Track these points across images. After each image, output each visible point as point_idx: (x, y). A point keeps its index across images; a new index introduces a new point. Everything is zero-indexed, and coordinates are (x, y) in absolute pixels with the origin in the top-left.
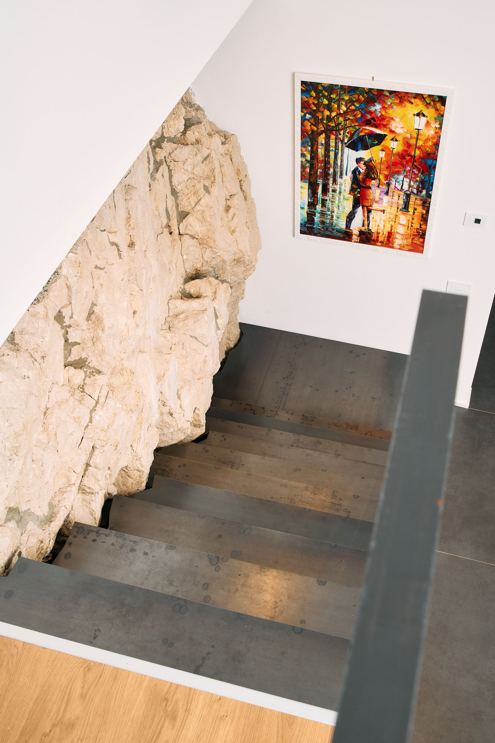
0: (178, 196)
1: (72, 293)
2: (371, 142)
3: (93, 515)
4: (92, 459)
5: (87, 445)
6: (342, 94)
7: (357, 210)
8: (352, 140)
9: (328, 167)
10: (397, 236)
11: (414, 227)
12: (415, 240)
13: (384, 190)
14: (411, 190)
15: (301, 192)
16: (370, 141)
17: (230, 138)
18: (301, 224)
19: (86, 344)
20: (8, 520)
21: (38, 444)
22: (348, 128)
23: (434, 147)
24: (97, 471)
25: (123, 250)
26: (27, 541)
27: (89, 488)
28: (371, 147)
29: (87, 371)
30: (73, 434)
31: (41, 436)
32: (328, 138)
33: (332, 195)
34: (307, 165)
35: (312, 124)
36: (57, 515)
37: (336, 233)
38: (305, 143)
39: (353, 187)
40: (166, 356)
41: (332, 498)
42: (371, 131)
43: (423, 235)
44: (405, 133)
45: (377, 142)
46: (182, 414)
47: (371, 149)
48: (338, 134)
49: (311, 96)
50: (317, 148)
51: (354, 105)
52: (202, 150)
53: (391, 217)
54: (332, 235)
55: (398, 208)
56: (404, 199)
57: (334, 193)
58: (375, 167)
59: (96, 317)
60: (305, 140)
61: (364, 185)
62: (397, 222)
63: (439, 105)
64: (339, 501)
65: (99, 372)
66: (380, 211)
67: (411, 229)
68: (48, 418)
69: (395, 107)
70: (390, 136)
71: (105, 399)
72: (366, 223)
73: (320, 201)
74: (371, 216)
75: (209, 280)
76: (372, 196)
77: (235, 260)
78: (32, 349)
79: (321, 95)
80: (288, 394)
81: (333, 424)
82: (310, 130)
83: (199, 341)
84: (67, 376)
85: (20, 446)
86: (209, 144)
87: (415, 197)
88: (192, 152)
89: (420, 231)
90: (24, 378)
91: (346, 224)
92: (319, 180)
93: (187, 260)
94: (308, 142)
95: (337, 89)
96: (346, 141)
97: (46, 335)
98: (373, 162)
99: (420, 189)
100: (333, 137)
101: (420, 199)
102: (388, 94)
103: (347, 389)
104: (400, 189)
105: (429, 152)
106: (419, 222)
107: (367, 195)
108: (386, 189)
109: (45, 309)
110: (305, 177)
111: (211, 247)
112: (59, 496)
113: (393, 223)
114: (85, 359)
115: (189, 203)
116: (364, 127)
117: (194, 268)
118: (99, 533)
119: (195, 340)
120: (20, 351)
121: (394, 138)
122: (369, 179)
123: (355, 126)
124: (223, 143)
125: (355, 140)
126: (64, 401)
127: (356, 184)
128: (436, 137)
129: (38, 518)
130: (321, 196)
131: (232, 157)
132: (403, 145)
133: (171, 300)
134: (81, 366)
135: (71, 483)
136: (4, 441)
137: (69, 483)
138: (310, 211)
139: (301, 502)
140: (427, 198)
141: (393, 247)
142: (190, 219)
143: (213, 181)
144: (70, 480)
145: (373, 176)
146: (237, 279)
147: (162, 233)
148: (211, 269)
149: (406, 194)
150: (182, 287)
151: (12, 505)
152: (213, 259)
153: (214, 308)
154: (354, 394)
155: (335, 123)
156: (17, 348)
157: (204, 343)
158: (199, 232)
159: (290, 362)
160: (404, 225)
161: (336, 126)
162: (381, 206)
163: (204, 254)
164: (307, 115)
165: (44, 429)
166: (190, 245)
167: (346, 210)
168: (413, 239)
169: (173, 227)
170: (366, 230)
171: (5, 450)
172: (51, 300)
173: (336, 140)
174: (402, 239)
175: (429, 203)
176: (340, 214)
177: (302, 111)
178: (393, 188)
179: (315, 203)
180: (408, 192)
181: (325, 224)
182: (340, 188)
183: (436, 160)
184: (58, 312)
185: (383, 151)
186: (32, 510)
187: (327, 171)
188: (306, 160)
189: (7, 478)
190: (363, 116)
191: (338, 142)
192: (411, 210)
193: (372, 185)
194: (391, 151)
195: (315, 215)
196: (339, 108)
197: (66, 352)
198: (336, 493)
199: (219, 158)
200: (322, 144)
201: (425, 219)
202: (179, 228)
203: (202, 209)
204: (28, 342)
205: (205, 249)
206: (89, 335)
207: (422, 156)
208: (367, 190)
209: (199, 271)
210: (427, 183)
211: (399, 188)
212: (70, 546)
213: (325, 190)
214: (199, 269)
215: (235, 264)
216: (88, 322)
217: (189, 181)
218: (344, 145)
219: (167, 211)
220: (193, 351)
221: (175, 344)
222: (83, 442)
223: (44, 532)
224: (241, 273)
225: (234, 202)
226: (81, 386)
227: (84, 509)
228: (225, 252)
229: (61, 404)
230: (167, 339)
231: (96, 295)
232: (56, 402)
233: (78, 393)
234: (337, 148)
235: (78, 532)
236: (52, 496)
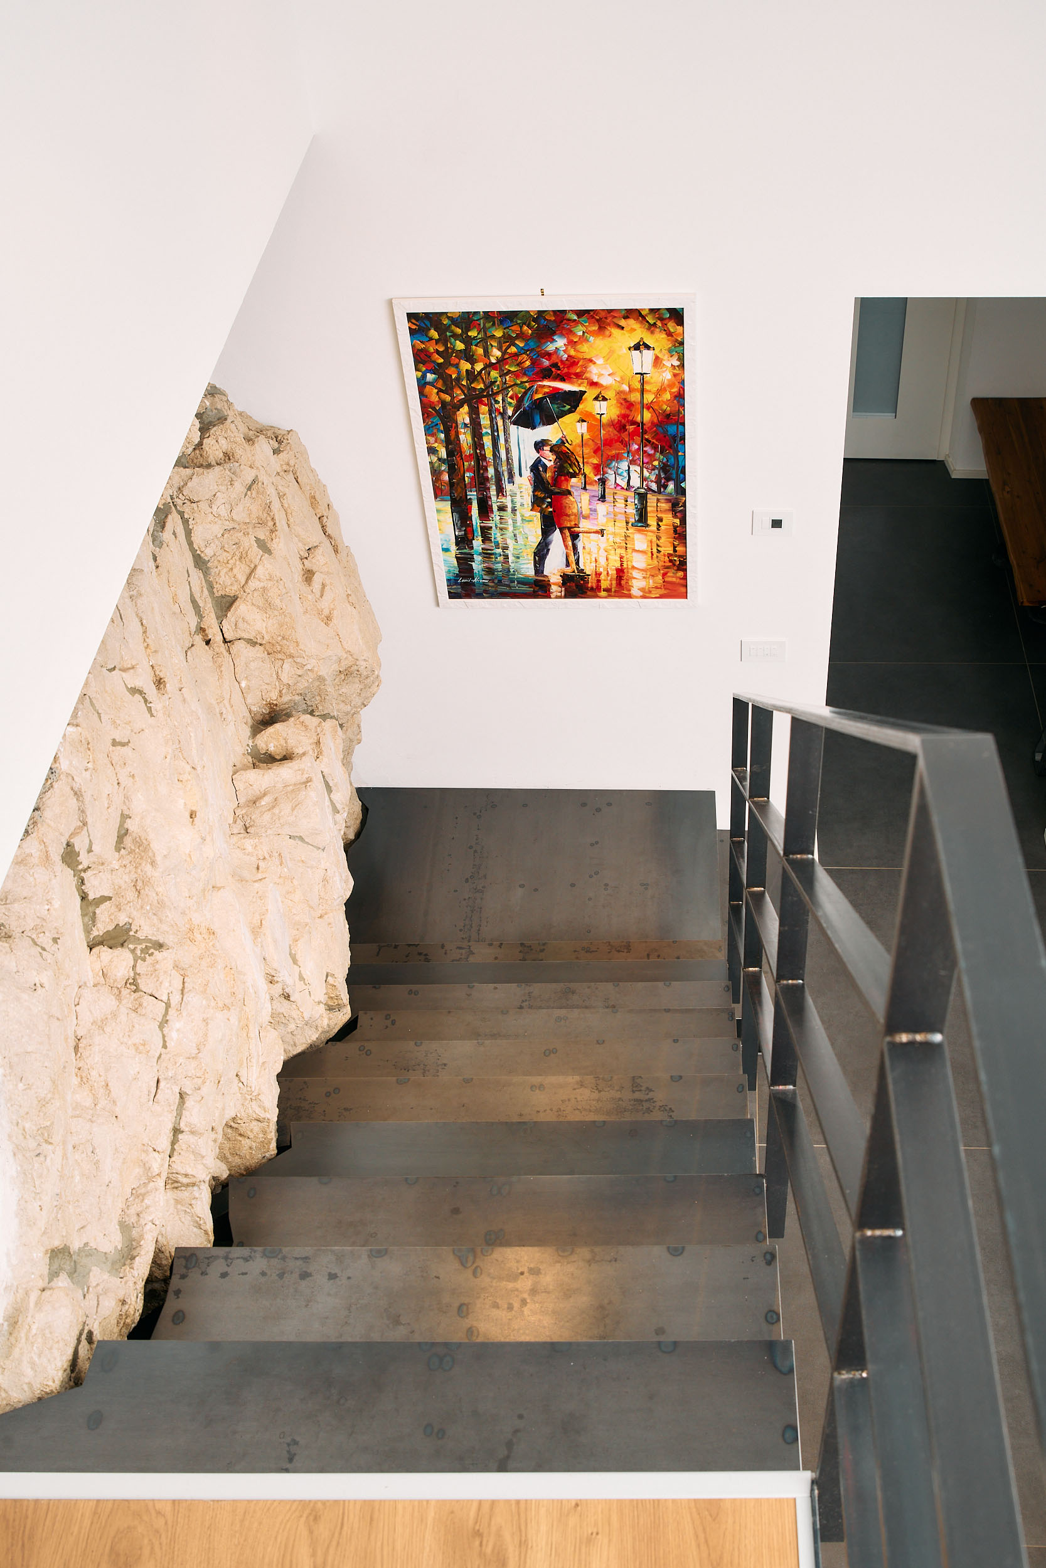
0: (208, 568)
1: (86, 803)
2: (558, 408)
3: (202, 1227)
4: (183, 1117)
5: (169, 1093)
6: (489, 328)
7: (551, 537)
8: (522, 409)
9: (483, 466)
10: (635, 574)
12: (669, 577)
13: (596, 494)
14: (647, 485)
15: (438, 520)
16: (556, 406)
17: (288, 440)
18: (448, 580)
19: (123, 896)
20: (53, 1275)
21: (78, 1113)
22: (510, 390)
23: (675, 401)
24: (197, 1138)
25: (154, 699)
26: (97, 1307)
27: (186, 1175)
28: (559, 417)
29: (135, 948)
30: (138, 1076)
31: (77, 1096)
32: (474, 413)
33: (499, 517)
35: (440, 390)
36: (140, 1242)
37: (519, 585)
38: (432, 427)
39: (536, 496)
40: (256, 885)
41: (633, 1091)
42: (555, 388)
43: (682, 566)
44: (618, 384)
45: (568, 407)
46: (307, 991)
47: (559, 422)
48: (493, 401)
49: (431, 339)
50: (457, 434)
51: (515, 345)
52: (241, 471)
53: (618, 540)
54: (511, 591)
55: (627, 523)
56: (636, 504)
58: (572, 453)
59: (134, 841)
60: (432, 422)
61: (557, 490)
62: (630, 548)
63: (671, 326)
65: (160, 946)
66: (594, 532)
67: (657, 557)
68: (84, 1057)
69: (592, 339)
70: (591, 394)
71: (181, 996)
72: (572, 559)
74: (580, 545)
75: (301, 721)
76: (574, 507)
77: (340, 671)
78: (33, 929)
79: (448, 334)
80: (481, 908)
81: (583, 949)
82: (438, 402)
83: (308, 843)
84: (98, 967)
85: (52, 1123)
86: (250, 459)
87: (655, 498)
88: (222, 480)
89: (675, 558)
90: (35, 990)
91: (535, 566)
92: (470, 493)
93: (249, 689)
94: (437, 424)
95: (477, 320)
96: (510, 412)
97: (53, 896)
98: (567, 445)
100: (484, 409)
101: (666, 499)
102: (575, 317)
103: (591, 876)
104: (625, 488)
105: (668, 413)
106: (670, 543)
107: (566, 507)
108: (600, 490)
109: (41, 845)
110: (442, 490)
111: (291, 656)
112: (135, 1205)
113: (623, 551)
114: (126, 926)
115: (234, 577)
116: (540, 383)
117: (265, 703)
118: (230, 1259)
119: (300, 843)
120: (12, 938)
121: (600, 396)
122: (565, 476)
123: (522, 382)
124: (276, 452)
125: (527, 409)
126: (109, 1017)
127: (541, 490)
128: (677, 384)
129: (106, 1258)
130: (479, 521)
131: (298, 474)
132: (619, 405)
133: (238, 774)
134: (121, 941)
135: (154, 1174)
136: (20, 1121)
137: (150, 1174)
138: (461, 553)
140: (679, 496)
141: (629, 596)
142: (241, 609)
143: (272, 528)
144: (149, 1168)
145: (571, 470)
146: (349, 707)
147: (192, 645)
148: (297, 698)
149: (639, 494)
150: (251, 744)
151: (57, 1243)
152: (300, 678)
153: (322, 772)
154: (606, 885)
155: (484, 383)
156: (6, 934)
157: (318, 846)
158: (264, 632)
159: (471, 847)
161: (487, 387)
162: (596, 523)
163: (280, 672)
164: (428, 375)
165: (82, 1081)
166: (251, 659)
167: (533, 540)
168: (664, 575)
169: (210, 630)
170: (574, 572)
171: (25, 1138)
172: (49, 826)
173: (490, 414)
174: (644, 578)
175: (684, 505)
176: (520, 551)
177: (417, 370)
178: (613, 487)
179: (470, 537)
180: (642, 491)
183: (683, 424)
184: (65, 846)
185: (583, 421)
186: (93, 1245)
187: (483, 474)
188: (439, 459)
189: (38, 1193)
190: (534, 363)
191: (496, 417)
192: (652, 521)
193: (572, 486)
194: (597, 419)
195: (472, 560)
196: (487, 353)
197: (86, 919)
198: (638, 1080)
199: (275, 481)
200: (466, 425)
201: (680, 534)
202: (221, 630)
203: (262, 584)
204: (23, 917)
205: (280, 662)
206: (126, 878)
207: (655, 420)
208: (565, 497)
209: (276, 705)
210: (673, 468)
211: (624, 484)
212: (178, 1297)
213: (485, 510)
214: (275, 702)
215: (343, 680)
216: (119, 852)
217: (226, 536)
218: (508, 422)
219: (194, 601)
220: (300, 864)
221: (264, 859)
222: (160, 1088)
223: (123, 1282)
224: (354, 695)
225: (318, 560)
226: (131, 981)
227: (183, 1220)
228: (319, 660)
229: (105, 1023)
230: (247, 851)
231: (126, 797)
232: (94, 1023)
233: (128, 996)
234: (496, 428)
235: (186, 1267)
236: (122, 1207)
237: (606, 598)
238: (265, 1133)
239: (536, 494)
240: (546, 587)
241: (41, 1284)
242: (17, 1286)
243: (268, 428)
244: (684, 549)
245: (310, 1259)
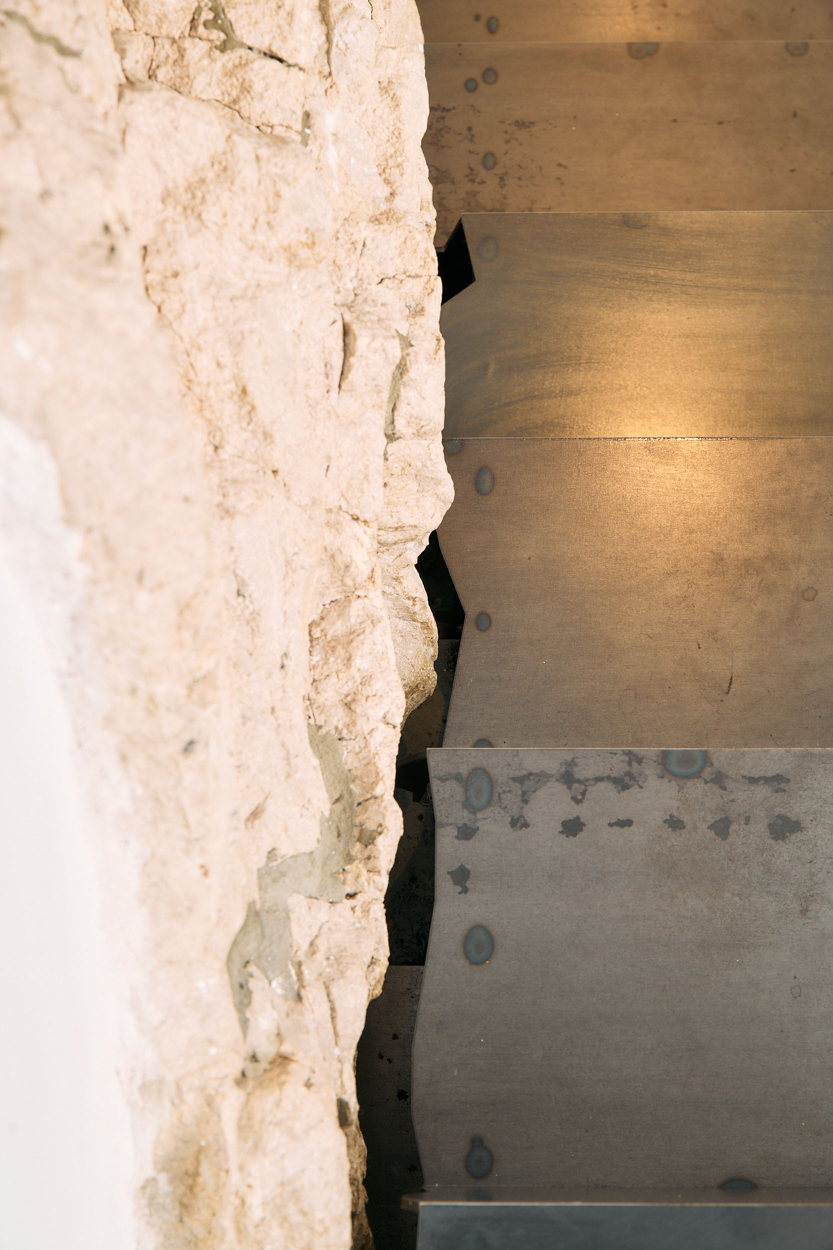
3: (416, 617)
4: (402, 408)
5: (371, 355)
20: (244, 999)
24: (427, 444)
26: (333, 1018)
27: (398, 529)
36: (373, 789)
112: (334, 678)
118: (579, 781)
126: (210, 175)
129: (310, 862)
136: (141, 684)
137: (349, 582)
144: (347, 567)
171: (152, 714)
186: (286, 850)
212: (465, 890)
223: (358, 911)
226: (207, 15)
229: (199, 194)
232: (166, 197)
236: (305, 688)
241: (234, 1063)
245: (788, 781)
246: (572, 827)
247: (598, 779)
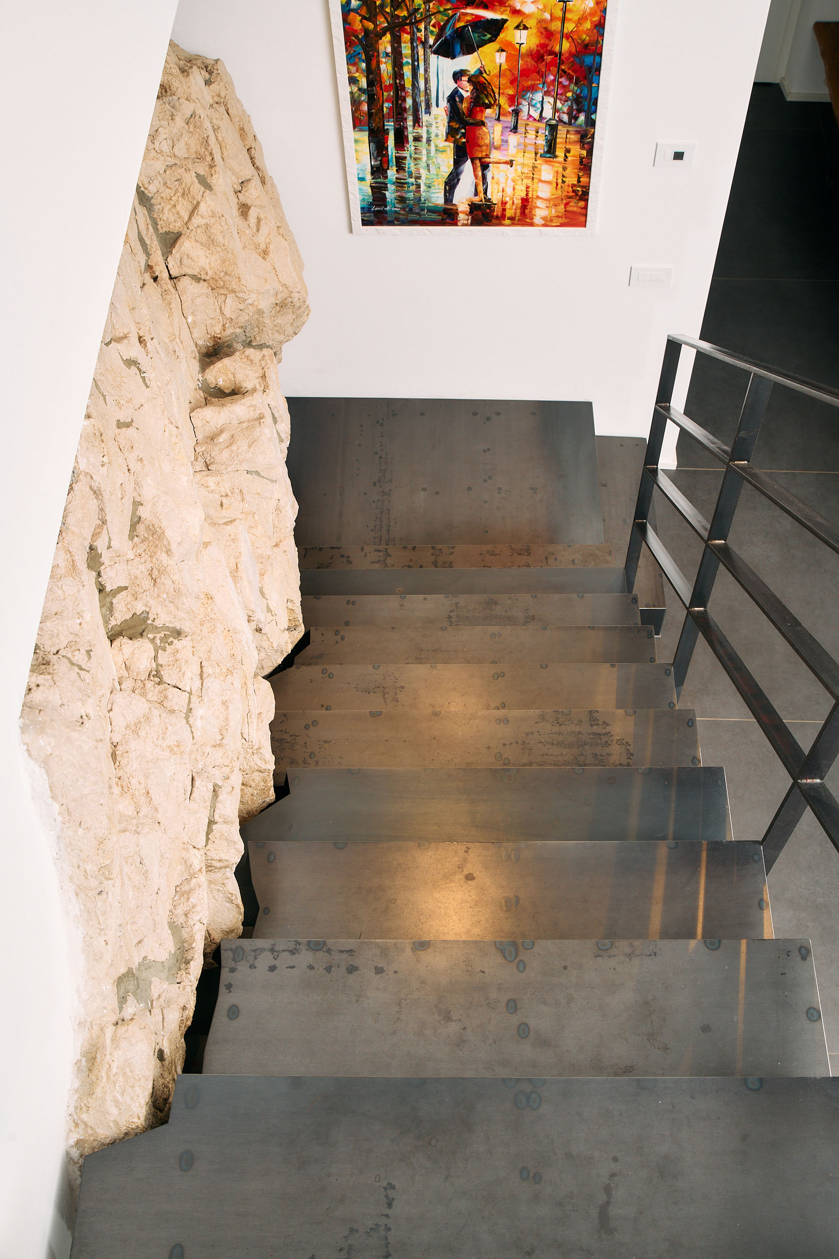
0: (152, 205)
1: (105, 501)
2: (479, 37)
3: (234, 902)
4: (217, 811)
5: (203, 789)
7: (462, 167)
8: (443, 38)
9: (401, 96)
10: (539, 203)
11: (567, 182)
12: (570, 206)
13: (509, 125)
14: (558, 117)
15: (356, 151)
16: (477, 35)
17: (218, 70)
18: (362, 208)
19: (138, 585)
20: (123, 1000)
22: (433, 17)
23: (595, 31)
24: (229, 826)
25: (145, 366)
26: (163, 1021)
27: (219, 860)
28: (479, 46)
29: (155, 637)
30: (174, 777)
31: (120, 806)
32: (396, 42)
33: (414, 148)
34: (363, 98)
35: (364, 18)
36: (192, 944)
37: (428, 214)
38: (355, 56)
39: (452, 126)
40: (228, 528)
41: (592, 726)
42: (477, 16)
43: (584, 196)
44: (540, 12)
45: (489, 36)
46: (274, 621)
47: (479, 52)
48: (415, 30)
50: (378, 63)
52: (180, 105)
53: (526, 170)
54: (421, 219)
55: (536, 154)
56: (546, 136)
57: (417, 144)
58: (489, 83)
59: (147, 528)
60: (355, 51)
61: (471, 121)
62: (536, 178)
64: (605, 728)
65: (178, 634)
66: (504, 163)
67: (562, 187)
68: (123, 765)
70: (513, 22)
71: (201, 681)
72: (481, 188)
73: (392, 161)
74: (489, 175)
75: (247, 355)
76: (487, 138)
77: (276, 304)
78: (67, 647)
80: (389, 510)
81: (488, 552)
82: (361, 30)
83: (263, 477)
84: (120, 661)
86: (186, 91)
87: (566, 129)
88: (163, 114)
89: (579, 189)
90: (83, 723)
91: (445, 195)
92: (388, 124)
94: (359, 53)
96: (431, 41)
97: (85, 609)
98: (484, 75)
99: (574, 113)
100: (406, 37)
103: (485, 481)
104: (537, 119)
105: (587, 42)
106: (575, 173)
107: (478, 138)
108: (513, 120)
109: (66, 554)
110: (360, 121)
111: (233, 291)
112: (182, 905)
113: (529, 182)
114: (143, 615)
115: (177, 214)
116: (463, 11)
117: (209, 336)
118: (276, 952)
119: (256, 477)
120: (51, 664)
121: (522, 24)
122: (480, 107)
123: (446, 10)
124: (208, 83)
125: (449, 38)
126: (143, 720)
127: (456, 121)
128: (599, 12)
129: (163, 967)
130: (394, 151)
131: (229, 106)
132: (539, 34)
133: (195, 411)
134: (140, 630)
136: (81, 864)
137: (191, 871)
138: (376, 183)
139: (541, 745)
140: (588, 128)
142: (185, 246)
143: (211, 163)
144: (191, 865)
145: (487, 101)
146: (282, 336)
148: (238, 331)
149: (550, 125)
150: (201, 379)
151: (123, 970)
152: (241, 312)
153: (269, 405)
154: (499, 489)
155: (408, 10)
157: (273, 479)
158: (207, 268)
159: (376, 453)
160: (549, 183)
161: (410, 15)
162: (506, 153)
163: (223, 307)
165: (123, 790)
166: (197, 295)
168: (566, 204)
169: (157, 267)
170: (481, 201)
171: (86, 878)
172: (73, 532)
173: (412, 43)
174: (547, 207)
175: (593, 137)
176: (432, 180)
178: (525, 118)
179: (385, 166)
180: (554, 122)
181: (406, 203)
182: (428, 131)
183: (600, 55)
184: (88, 550)
185: (503, 50)
186: (151, 957)
187: (401, 104)
188: (360, 89)
189: (103, 929)
191: (417, 46)
192: (560, 153)
193: (486, 117)
194: (517, 48)
195: (386, 189)
197: (104, 609)
198: (595, 715)
199: (209, 114)
200: (387, 54)
201: (585, 166)
202: (167, 266)
203: (205, 221)
205: (223, 297)
206: (142, 567)
207: (573, 50)
208: (478, 128)
209: (220, 338)
210: (586, 100)
211: (536, 115)
212: (230, 992)
213: (401, 140)
214: (219, 336)
215: (278, 312)
216: (132, 540)
217: (168, 172)
218: (429, 51)
219: (141, 240)
220: (256, 496)
221: (227, 495)
222: (196, 786)
223: (181, 989)
224: (288, 325)
225: (251, 194)
227: (217, 897)
228: (259, 294)
229: (138, 726)
230: (210, 489)
231: (137, 484)
232: (127, 727)
233: (152, 688)
234: (416, 57)
235: (234, 960)
236: (169, 907)
237: (509, 225)
238: (265, 781)
239: (451, 124)
240: (454, 215)
241: (114, 1018)
242: (91, 1023)
243: (197, 57)
244: (588, 180)
245: (355, 952)
246: (272, 968)
247: (284, 951)
